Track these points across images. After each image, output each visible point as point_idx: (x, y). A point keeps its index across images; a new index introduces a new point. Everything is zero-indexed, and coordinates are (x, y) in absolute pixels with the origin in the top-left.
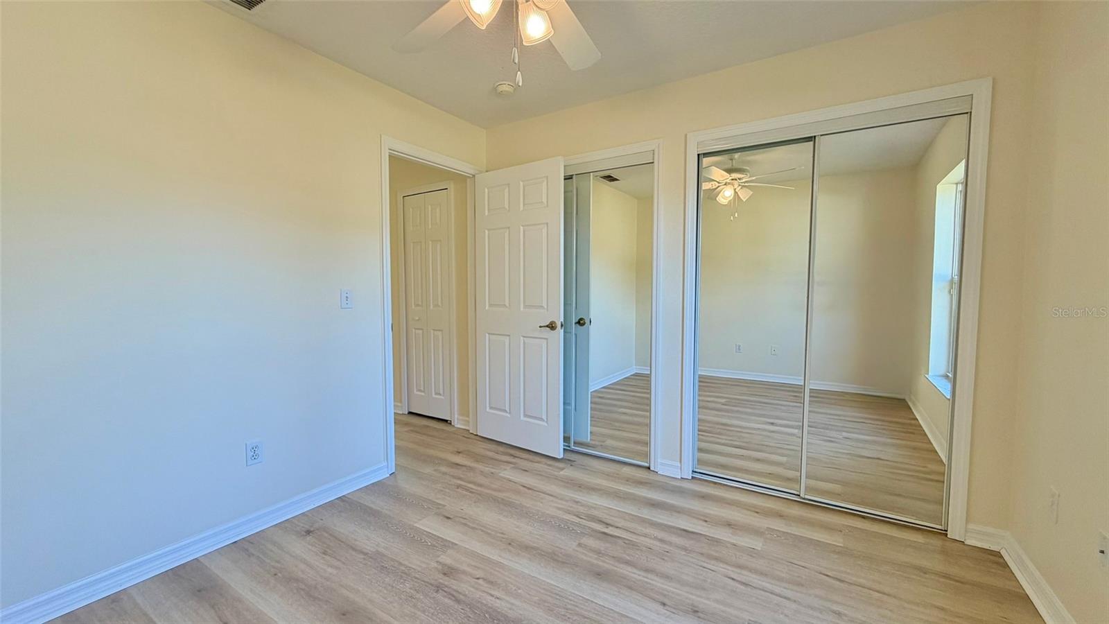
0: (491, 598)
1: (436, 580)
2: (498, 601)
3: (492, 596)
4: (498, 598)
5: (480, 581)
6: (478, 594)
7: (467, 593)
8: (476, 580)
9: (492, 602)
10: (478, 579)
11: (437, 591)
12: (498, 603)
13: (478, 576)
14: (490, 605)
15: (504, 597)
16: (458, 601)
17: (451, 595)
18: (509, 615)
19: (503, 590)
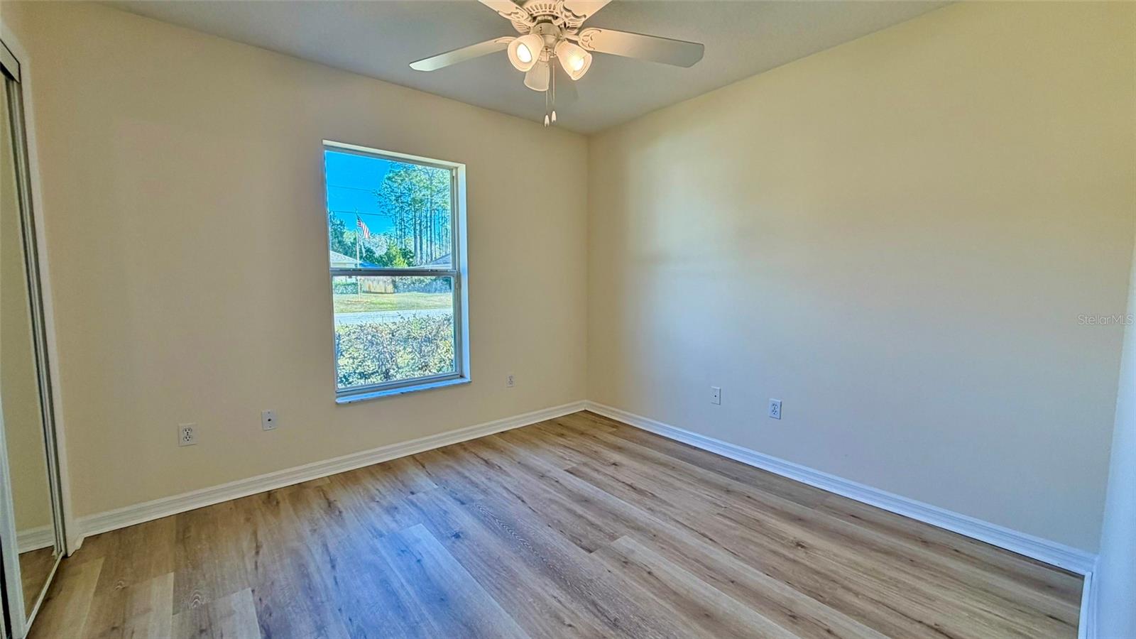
0: (561, 599)
1: (618, 635)
2: (555, 595)
3: (560, 602)
4: (555, 598)
5: (568, 621)
6: (573, 606)
7: (584, 610)
8: (572, 623)
9: (561, 594)
10: (570, 626)
11: (616, 620)
12: (556, 593)
13: (570, 628)
14: (564, 592)
15: (548, 597)
16: (594, 604)
17: (603, 613)
18: (550, 580)
19: (547, 605)
